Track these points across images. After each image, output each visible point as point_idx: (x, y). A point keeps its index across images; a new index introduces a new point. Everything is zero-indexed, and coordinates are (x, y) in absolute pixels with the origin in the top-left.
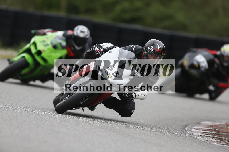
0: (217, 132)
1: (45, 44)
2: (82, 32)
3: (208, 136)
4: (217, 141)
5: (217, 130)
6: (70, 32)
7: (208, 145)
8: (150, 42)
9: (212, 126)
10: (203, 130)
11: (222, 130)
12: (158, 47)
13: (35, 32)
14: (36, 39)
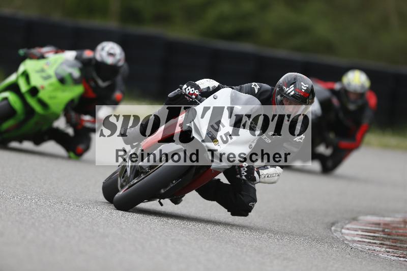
0: (389, 235)
1: (44, 75)
2: (111, 55)
3: (372, 241)
4: (388, 250)
5: (387, 232)
6: (88, 54)
7: (372, 258)
8: (287, 77)
9: (379, 224)
10: (363, 230)
11: (397, 231)
12: (303, 87)
13: (25, 53)
14: (28, 66)
